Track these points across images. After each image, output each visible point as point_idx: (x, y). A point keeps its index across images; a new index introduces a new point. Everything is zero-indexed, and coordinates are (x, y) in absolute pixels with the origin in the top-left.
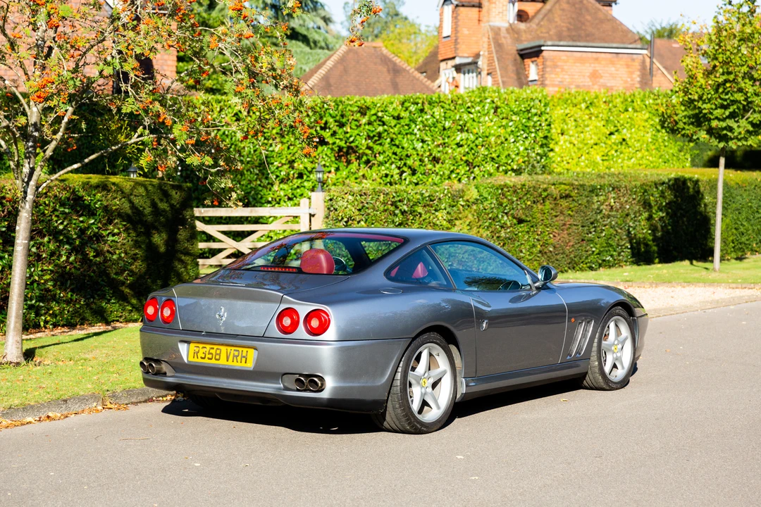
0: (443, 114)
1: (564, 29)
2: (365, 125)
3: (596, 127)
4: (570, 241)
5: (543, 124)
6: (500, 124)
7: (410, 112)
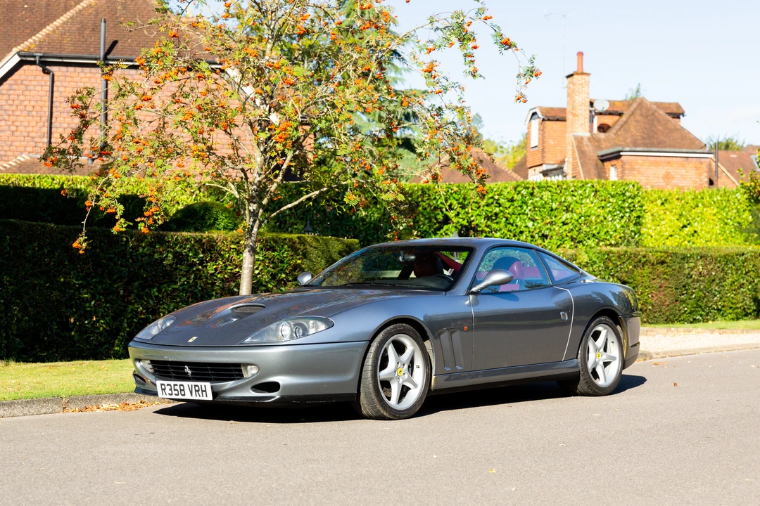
0: (550, 197)
1: (639, 138)
2: (484, 206)
3: (671, 221)
4: (666, 301)
5: (636, 206)
6: (599, 206)
7: (522, 195)
